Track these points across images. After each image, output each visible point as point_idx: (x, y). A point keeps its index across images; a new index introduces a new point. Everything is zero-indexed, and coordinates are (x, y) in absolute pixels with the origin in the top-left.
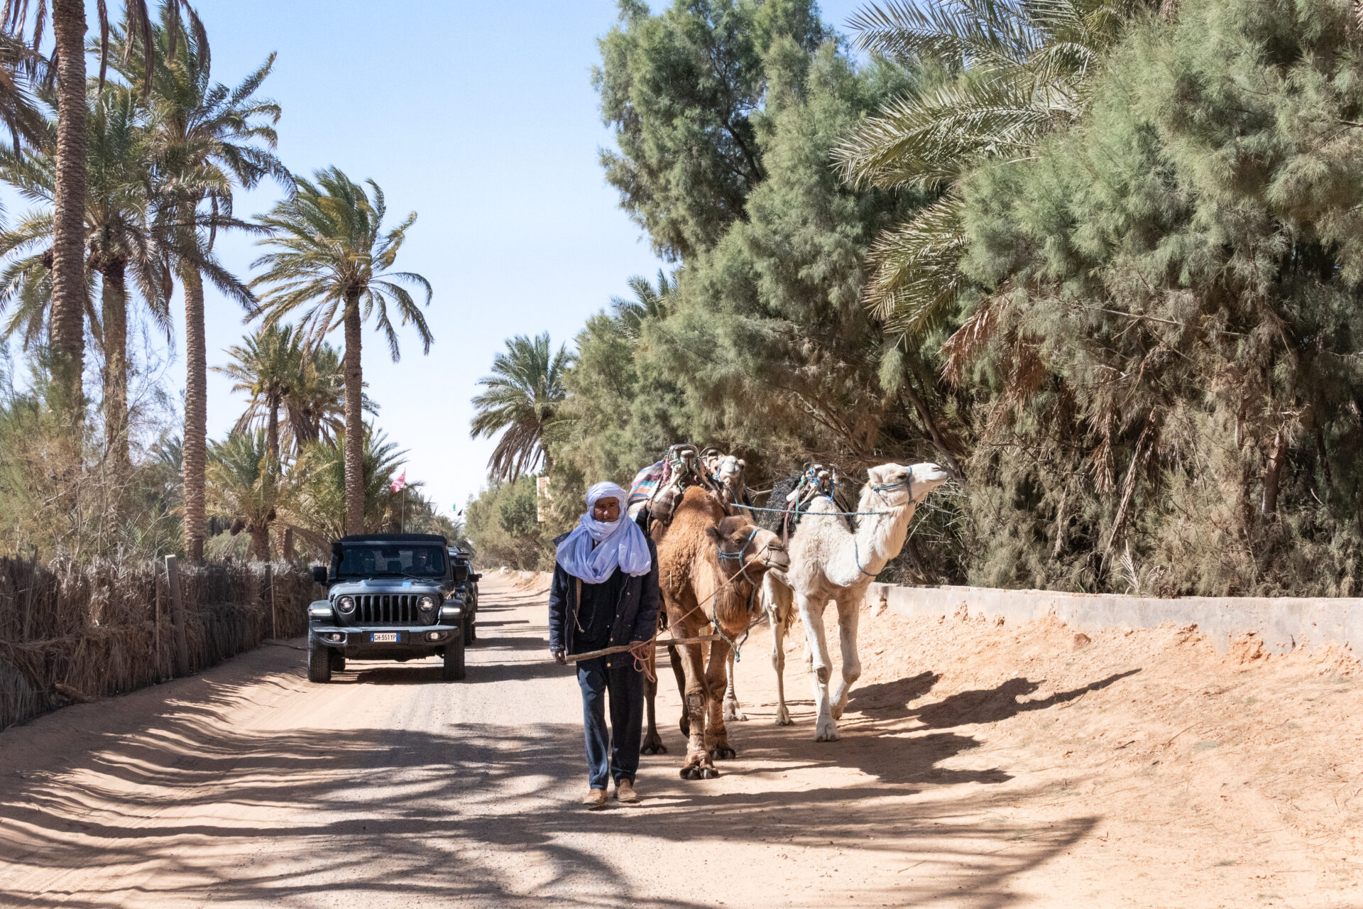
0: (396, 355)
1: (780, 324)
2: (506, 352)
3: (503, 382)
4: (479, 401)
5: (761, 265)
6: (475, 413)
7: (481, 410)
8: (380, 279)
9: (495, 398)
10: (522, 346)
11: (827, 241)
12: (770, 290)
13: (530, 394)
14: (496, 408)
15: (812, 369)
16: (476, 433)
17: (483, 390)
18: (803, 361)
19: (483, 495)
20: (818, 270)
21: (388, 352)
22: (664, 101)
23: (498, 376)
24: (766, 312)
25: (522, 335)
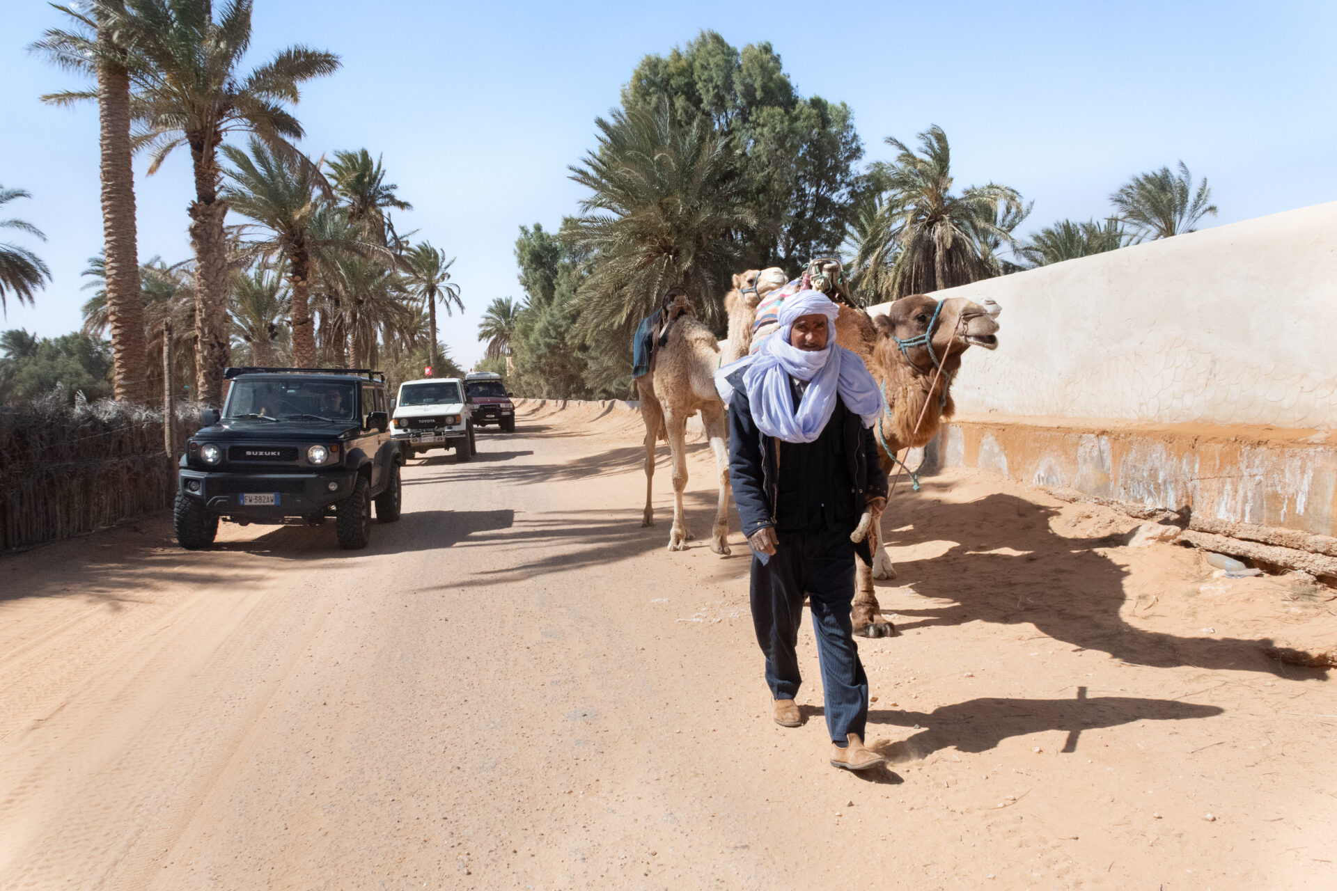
0: (450, 314)
1: (555, 340)
2: (493, 305)
3: (491, 318)
4: (481, 326)
5: (550, 328)
6: (480, 331)
7: (482, 329)
8: (441, 286)
9: (488, 325)
10: (500, 302)
11: (564, 323)
12: (553, 333)
13: (503, 322)
14: (489, 328)
15: (562, 351)
16: (480, 340)
17: (483, 321)
18: (561, 349)
19: (482, 361)
20: (562, 329)
21: (447, 313)
22: (534, 266)
23: (490, 314)
24: (552, 338)
25: (499, 297)
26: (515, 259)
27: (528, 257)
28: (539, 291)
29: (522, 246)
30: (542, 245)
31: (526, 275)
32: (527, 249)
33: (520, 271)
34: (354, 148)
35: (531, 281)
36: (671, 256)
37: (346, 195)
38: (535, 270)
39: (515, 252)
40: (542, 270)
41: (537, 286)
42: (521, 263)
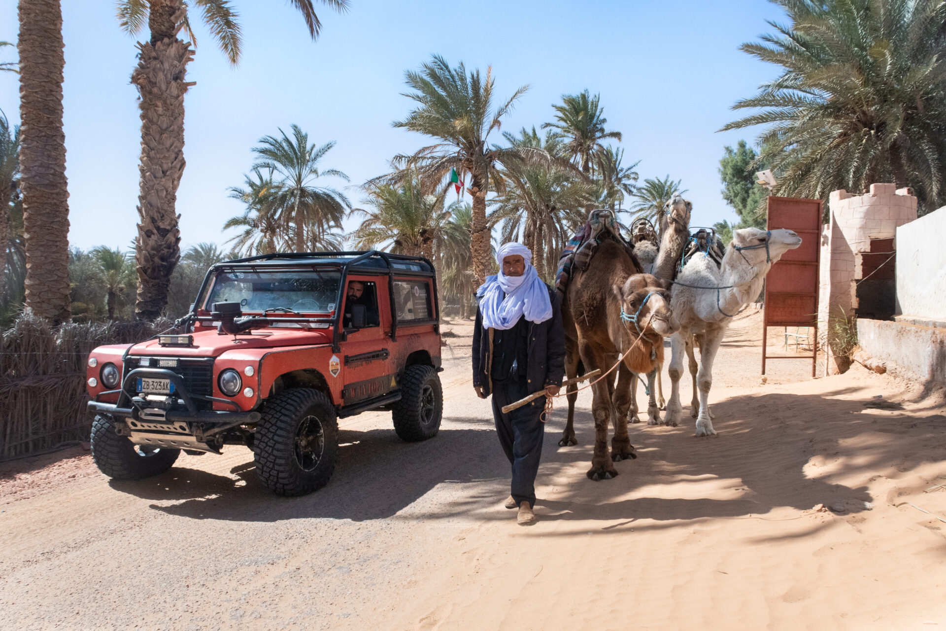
22: (735, 180)
26: (719, 177)
27: (730, 171)
28: (739, 203)
29: (725, 164)
30: (744, 160)
31: (728, 189)
32: (730, 164)
33: (723, 186)
34: (576, 93)
35: (732, 194)
36: (872, 132)
37: (569, 132)
38: (737, 183)
39: (720, 170)
40: (743, 182)
41: (738, 198)
42: (724, 179)
